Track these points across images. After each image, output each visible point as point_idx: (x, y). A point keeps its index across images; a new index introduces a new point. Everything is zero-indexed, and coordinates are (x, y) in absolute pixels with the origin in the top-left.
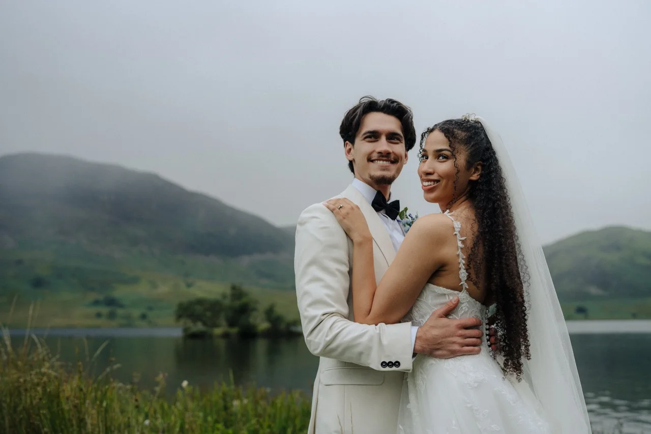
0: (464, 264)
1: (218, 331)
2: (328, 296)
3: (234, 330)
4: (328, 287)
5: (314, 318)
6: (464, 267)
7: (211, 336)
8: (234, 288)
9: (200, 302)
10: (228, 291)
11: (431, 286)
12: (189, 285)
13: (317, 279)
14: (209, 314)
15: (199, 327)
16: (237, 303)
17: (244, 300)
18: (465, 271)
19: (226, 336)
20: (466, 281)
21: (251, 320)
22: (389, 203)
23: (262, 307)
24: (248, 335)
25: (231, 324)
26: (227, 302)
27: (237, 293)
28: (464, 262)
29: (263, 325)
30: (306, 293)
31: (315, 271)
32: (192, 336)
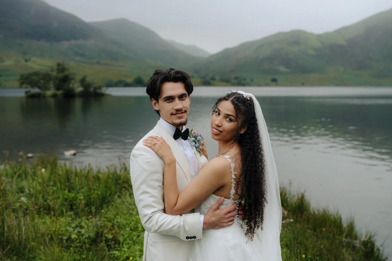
0: (234, 187)
1: (49, 93)
2: (153, 202)
3: (60, 92)
4: (153, 196)
5: (146, 215)
6: (234, 188)
7: (45, 97)
8: (58, 65)
9: (36, 74)
10: (55, 67)
11: (214, 196)
12: (26, 61)
13: (145, 192)
14: (42, 81)
15: (36, 90)
16: (61, 75)
17: (66, 73)
18: (234, 190)
19: (54, 96)
20: (233, 195)
21: (71, 86)
22: (183, 131)
23: (79, 78)
24: (69, 95)
25: (58, 89)
26: (54, 74)
27: (61, 68)
28: (234, 185)
29: (79, 89)
30: (141, 200)
31: (144, 188)
32: (32, 96)
